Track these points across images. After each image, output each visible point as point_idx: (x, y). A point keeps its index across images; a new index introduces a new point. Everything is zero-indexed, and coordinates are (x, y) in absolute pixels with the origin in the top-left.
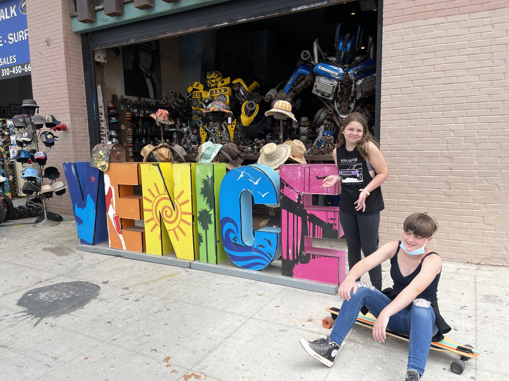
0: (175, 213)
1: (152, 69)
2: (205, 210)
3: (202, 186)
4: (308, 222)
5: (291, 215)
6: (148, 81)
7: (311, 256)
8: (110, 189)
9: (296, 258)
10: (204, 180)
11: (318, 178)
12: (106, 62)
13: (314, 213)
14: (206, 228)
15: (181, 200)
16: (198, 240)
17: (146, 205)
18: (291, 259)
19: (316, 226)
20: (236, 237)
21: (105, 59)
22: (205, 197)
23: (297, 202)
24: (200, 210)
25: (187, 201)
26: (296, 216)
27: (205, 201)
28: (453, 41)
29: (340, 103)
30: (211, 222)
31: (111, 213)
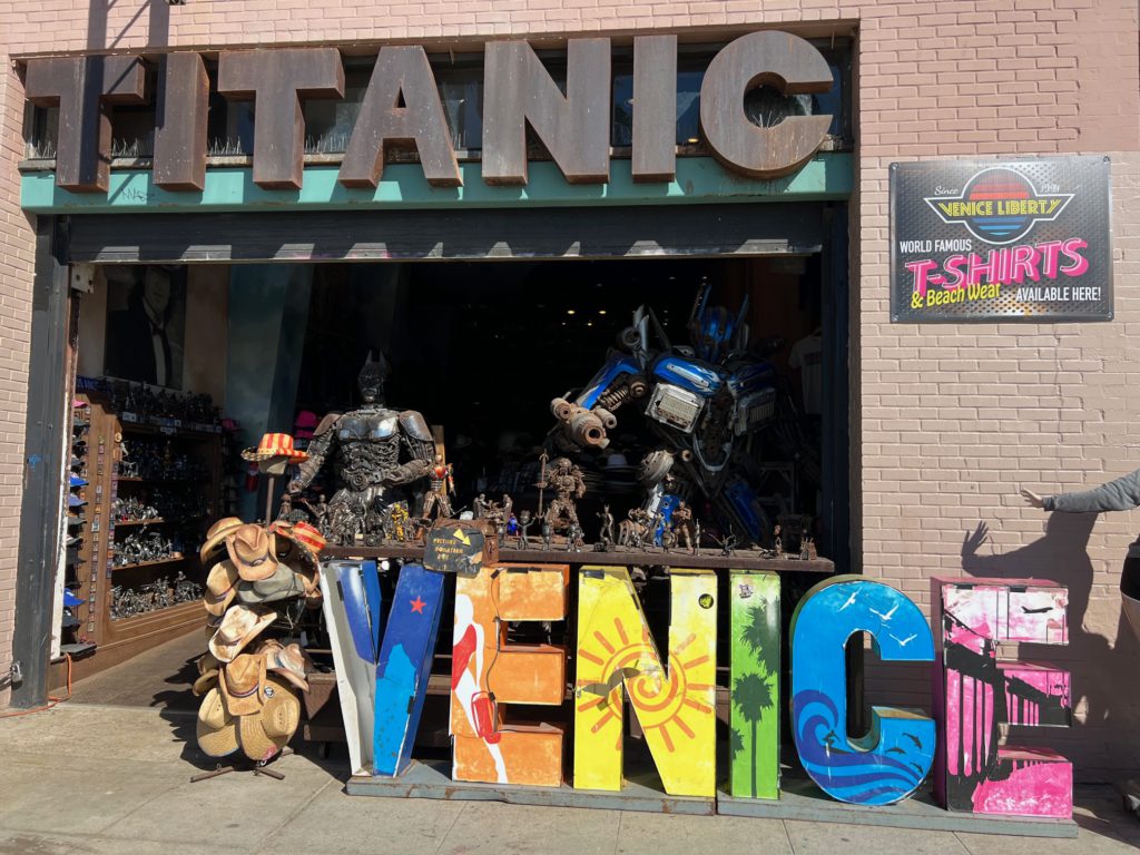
0: (667, 686)
1: (167, 314)
2: (754, 676)
3: (750, 622)
4: (1008, 695)
5: (968, 681)
6: (157, 342)
7: (1015, 764)
9: (979, 769)
10: (754, 609)
11: (1027, 611)
13: (1022, 675)
14: (753, 715)
15: (685, 657)
17: (585, 670)
18: (968, 772)
19: (1026, 702)
20: (832, 733)
21: (90, 282)
22: (754, 646)
23: (981, 653)
24: (740, 676)
25: (703, 660)
26: (979, 683)
27: (756, 655)
29: (705, 441)
30: (769, 703)
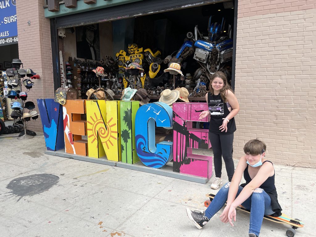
0: (107, 132)
1: (94, 41)
2: (126, 130)
3: (124, 115)
4: (190, 139)
5: (179, 134)
6: (92, 49)
7: (191, 160)
8: (66, 116)
9: (182, 160)
10: (125, 111)
11: (196, 111)
12: (65, 36)
13: (194, 133)
14: (126, 141)
15: (111, 124)
16: (121, 148)
17: (89, 126)
18: (179, 161)
19: (195, 141)
20: (145, 147)
21: (64, 34)
22: (126, 122)
23: (183, 126)
24: (123, 130)
25: (115, 124)
26: (182, 135)
27: (126, 124)
28: (281, 28)
29: (210, 65)
30: (129, 138)
31: (67, 131)
